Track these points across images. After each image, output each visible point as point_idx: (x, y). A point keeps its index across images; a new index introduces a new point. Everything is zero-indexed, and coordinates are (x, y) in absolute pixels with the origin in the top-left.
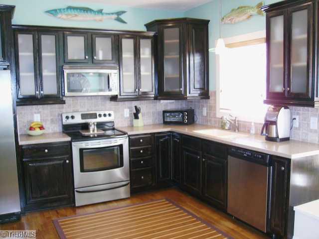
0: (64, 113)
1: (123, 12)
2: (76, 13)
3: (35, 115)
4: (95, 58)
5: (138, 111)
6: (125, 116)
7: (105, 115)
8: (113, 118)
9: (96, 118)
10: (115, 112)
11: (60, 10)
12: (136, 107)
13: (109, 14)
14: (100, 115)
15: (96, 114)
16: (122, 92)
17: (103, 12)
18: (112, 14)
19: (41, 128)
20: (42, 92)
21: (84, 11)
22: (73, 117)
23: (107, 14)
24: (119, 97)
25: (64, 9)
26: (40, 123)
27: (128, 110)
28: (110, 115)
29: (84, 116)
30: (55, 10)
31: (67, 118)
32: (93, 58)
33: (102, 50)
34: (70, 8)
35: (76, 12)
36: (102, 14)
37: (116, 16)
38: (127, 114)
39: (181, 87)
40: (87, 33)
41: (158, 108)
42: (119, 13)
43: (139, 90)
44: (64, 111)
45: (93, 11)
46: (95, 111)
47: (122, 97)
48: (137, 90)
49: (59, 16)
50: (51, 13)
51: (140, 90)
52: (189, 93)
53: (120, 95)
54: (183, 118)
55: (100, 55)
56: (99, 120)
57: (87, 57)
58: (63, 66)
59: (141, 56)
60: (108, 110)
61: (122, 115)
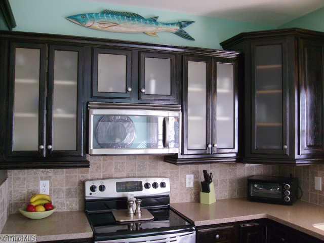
0: (88, 180)
1: (189, 23)
2: (116, 21)
3: (42, 183)
4: (143, 91)
5: (208, 178)
6: (188, 186)
7: (155, 185)
8: (169, 190)
9: (141, 189)
10: (172, 179)
11: (91, 15)
12: (205, 172)
13: (167, 24)
14: (147, 186)
15: (141, 183)
16: (185, 149)
17: (158, 20)
18: (173, 24)
19: (48, 206)
20: (50, 147)
21: (129, 17)
22: (102, 188)
23: (164, 24)
24: (180, 157)
25: (97, 14)
26: (48, 198)
27: (192, 176)
28: (163, 185)
29: (121, 187)
30: (83, 16)
31: (93, 189)
32: (139, 91)
33: (155, 78)
34: (106, 12)
35: (115, 19)
36: (157, 24)
37: (178, 28)
38: (190, 183)
39: (283, 143)
40: (131, 49)
41: (237, 174)
42: (183, 24)
43: (213, 145)
44: (89, 176)
45: (142, 18)
46: (138, 177)
47: (186, 157)
48: (210, 146)
49: (89, 23)
50: (77, 20)
51: (216, 145)
52: (299, 154)
53: (182, 154)
54: (283, 193)
55: (152, 87)
56: (145, 192)
57: (130, 90)
58: (88, 103)
59: (218, 90)
60: (160, 177)
61: (183, 184)
